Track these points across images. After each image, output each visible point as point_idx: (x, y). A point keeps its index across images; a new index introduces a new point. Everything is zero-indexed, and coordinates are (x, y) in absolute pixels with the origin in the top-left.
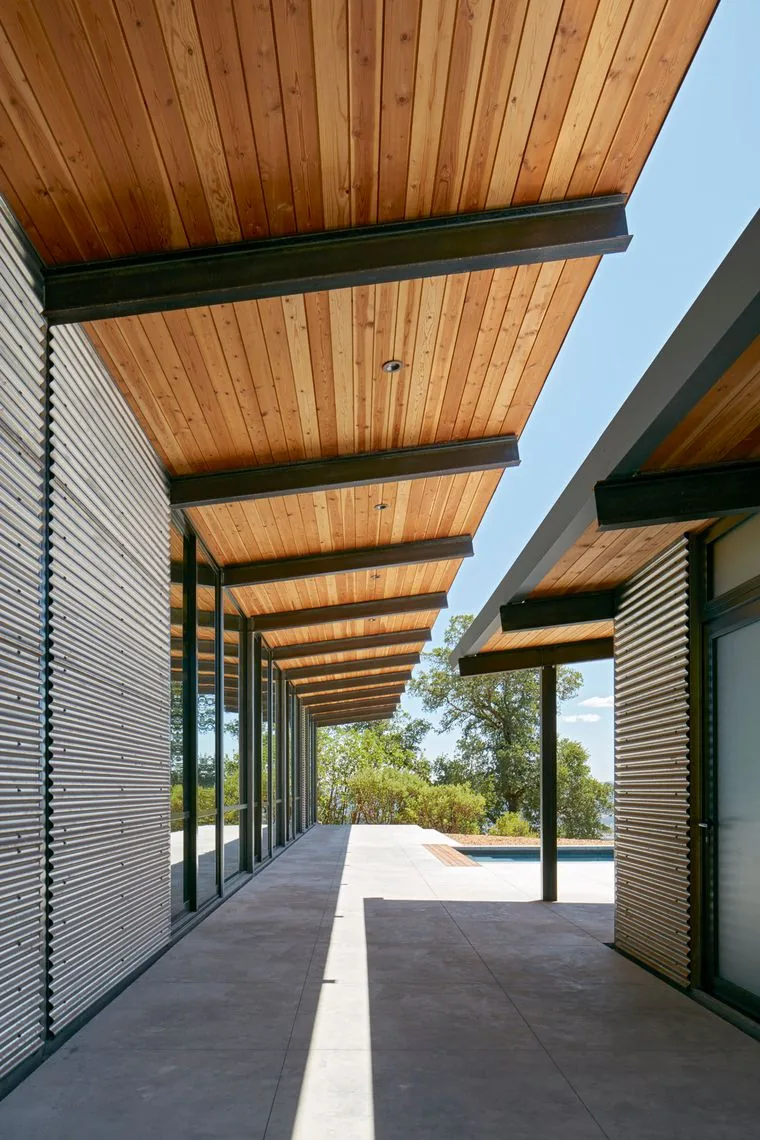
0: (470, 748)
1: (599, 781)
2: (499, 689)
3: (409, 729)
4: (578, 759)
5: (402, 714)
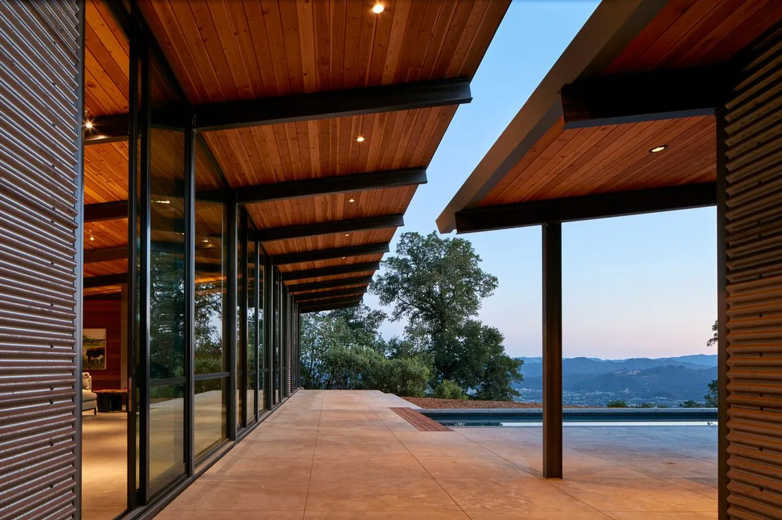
0: (415, 332)
1: (511, 358)
2: (437, 289)
3: (369, 317)
4: (495, 340)
5: (363, 307)
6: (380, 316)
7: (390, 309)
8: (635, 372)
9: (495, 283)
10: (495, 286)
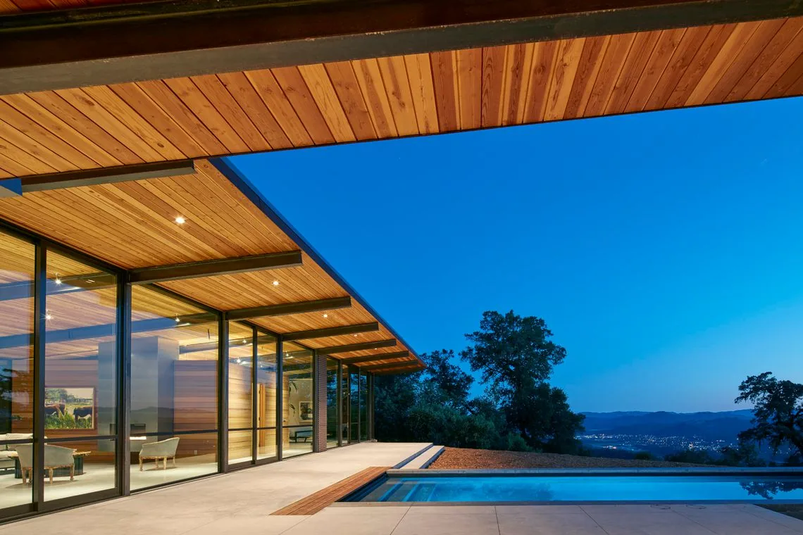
0: (497, 393)
1: (575, 413)
4: (562, 399)
9: (564, 353)
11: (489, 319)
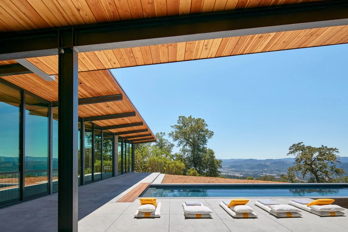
0: (184, 151)
1: (218, 160)
4: (212, 154)
6: (173, 145)
7: (176, 143)
8: (268, 164)
9: (213, 134)
10: (213, 135)
11: (181, 119)
